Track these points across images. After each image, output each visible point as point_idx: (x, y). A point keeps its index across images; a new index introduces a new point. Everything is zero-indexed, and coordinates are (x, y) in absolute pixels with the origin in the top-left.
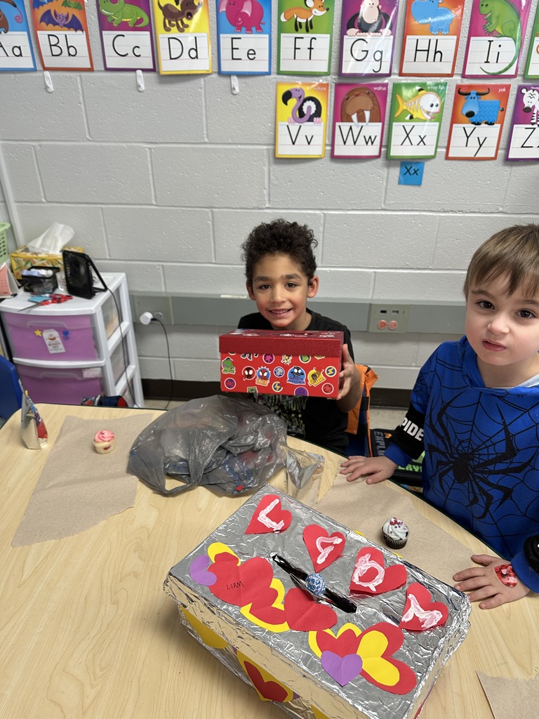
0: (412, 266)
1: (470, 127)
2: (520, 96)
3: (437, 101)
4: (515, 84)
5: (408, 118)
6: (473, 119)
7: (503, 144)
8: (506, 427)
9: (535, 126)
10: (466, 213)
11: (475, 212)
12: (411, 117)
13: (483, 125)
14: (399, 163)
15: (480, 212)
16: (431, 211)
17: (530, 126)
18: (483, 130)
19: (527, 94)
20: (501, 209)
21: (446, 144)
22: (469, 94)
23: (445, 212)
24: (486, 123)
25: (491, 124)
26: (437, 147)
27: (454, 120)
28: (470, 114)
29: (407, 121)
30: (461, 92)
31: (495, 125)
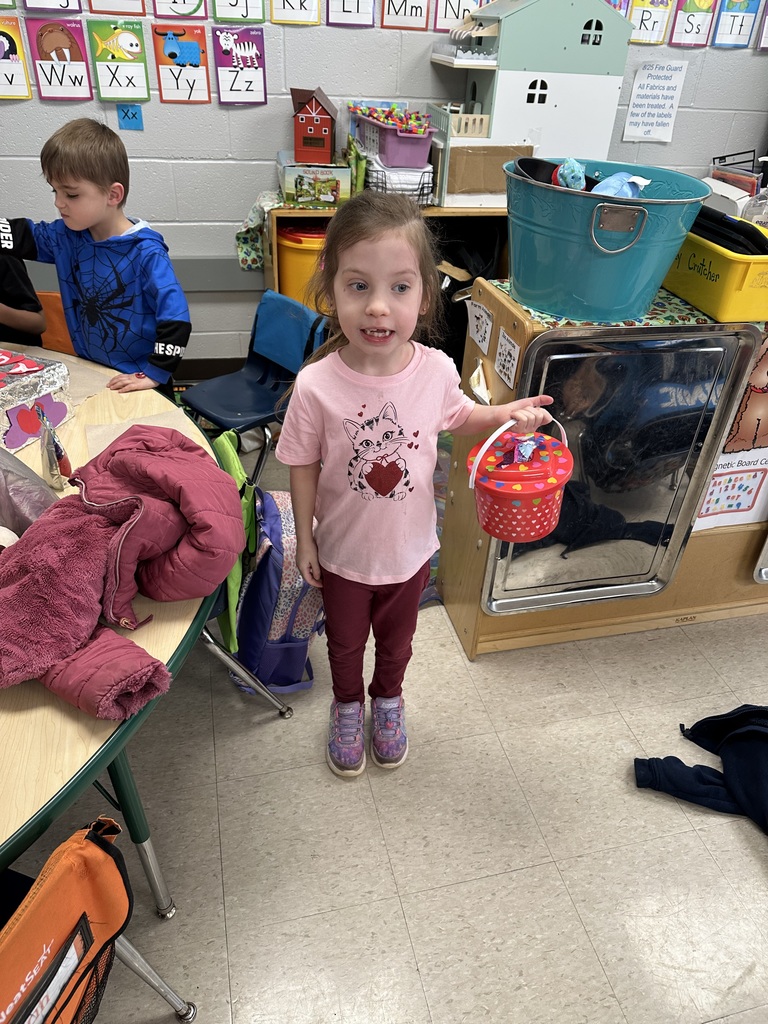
0: (158, 218)
1: (176, 69)
2: (216, 39)
3: (135, 41)
4: (208, 25)
5: (110, 57)
6: (177, 60)
7: (213, 87)
8: (114, 268)
9: (238, 69)
10: (197, 159)
11: (205, 159)
12: (113, 57)
13: (188, 67)
14: (114, 105)
15: (210, 159)
16: (161, 158)
17: (233, 69)
18: (189, 73)
19: (222, 37)
20: (230, 155)
21: (157, 86)
22: (166, 35)
23: (176, 159)
24: (191, 65)
25: (196, 66)
26: (148, 89)
27: (159, 62)
28: (173, 56)
29: (109, 61)
30: (158, 33)
31: (200, 67)
